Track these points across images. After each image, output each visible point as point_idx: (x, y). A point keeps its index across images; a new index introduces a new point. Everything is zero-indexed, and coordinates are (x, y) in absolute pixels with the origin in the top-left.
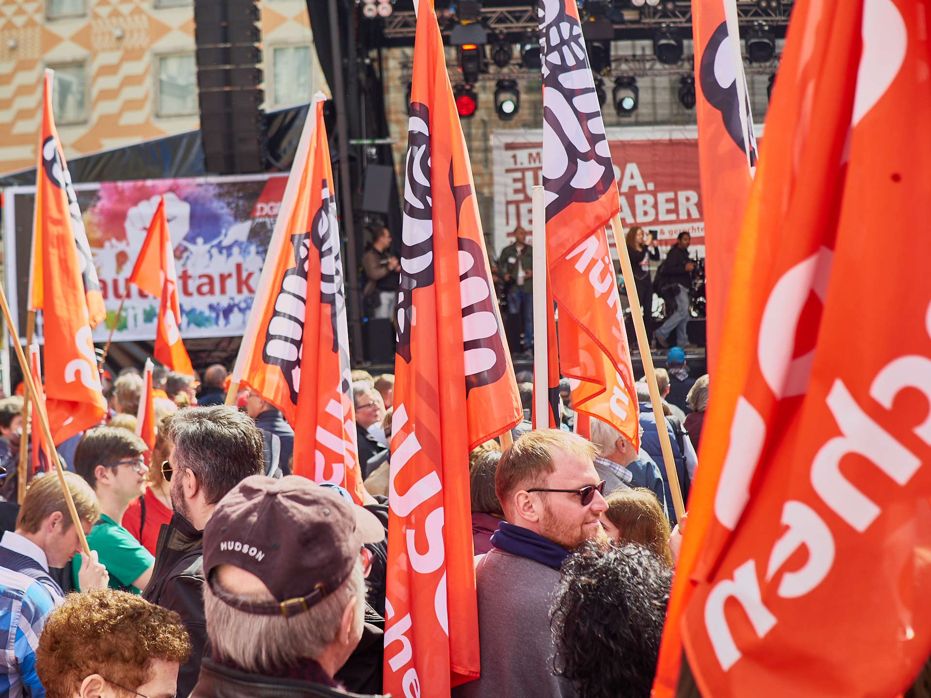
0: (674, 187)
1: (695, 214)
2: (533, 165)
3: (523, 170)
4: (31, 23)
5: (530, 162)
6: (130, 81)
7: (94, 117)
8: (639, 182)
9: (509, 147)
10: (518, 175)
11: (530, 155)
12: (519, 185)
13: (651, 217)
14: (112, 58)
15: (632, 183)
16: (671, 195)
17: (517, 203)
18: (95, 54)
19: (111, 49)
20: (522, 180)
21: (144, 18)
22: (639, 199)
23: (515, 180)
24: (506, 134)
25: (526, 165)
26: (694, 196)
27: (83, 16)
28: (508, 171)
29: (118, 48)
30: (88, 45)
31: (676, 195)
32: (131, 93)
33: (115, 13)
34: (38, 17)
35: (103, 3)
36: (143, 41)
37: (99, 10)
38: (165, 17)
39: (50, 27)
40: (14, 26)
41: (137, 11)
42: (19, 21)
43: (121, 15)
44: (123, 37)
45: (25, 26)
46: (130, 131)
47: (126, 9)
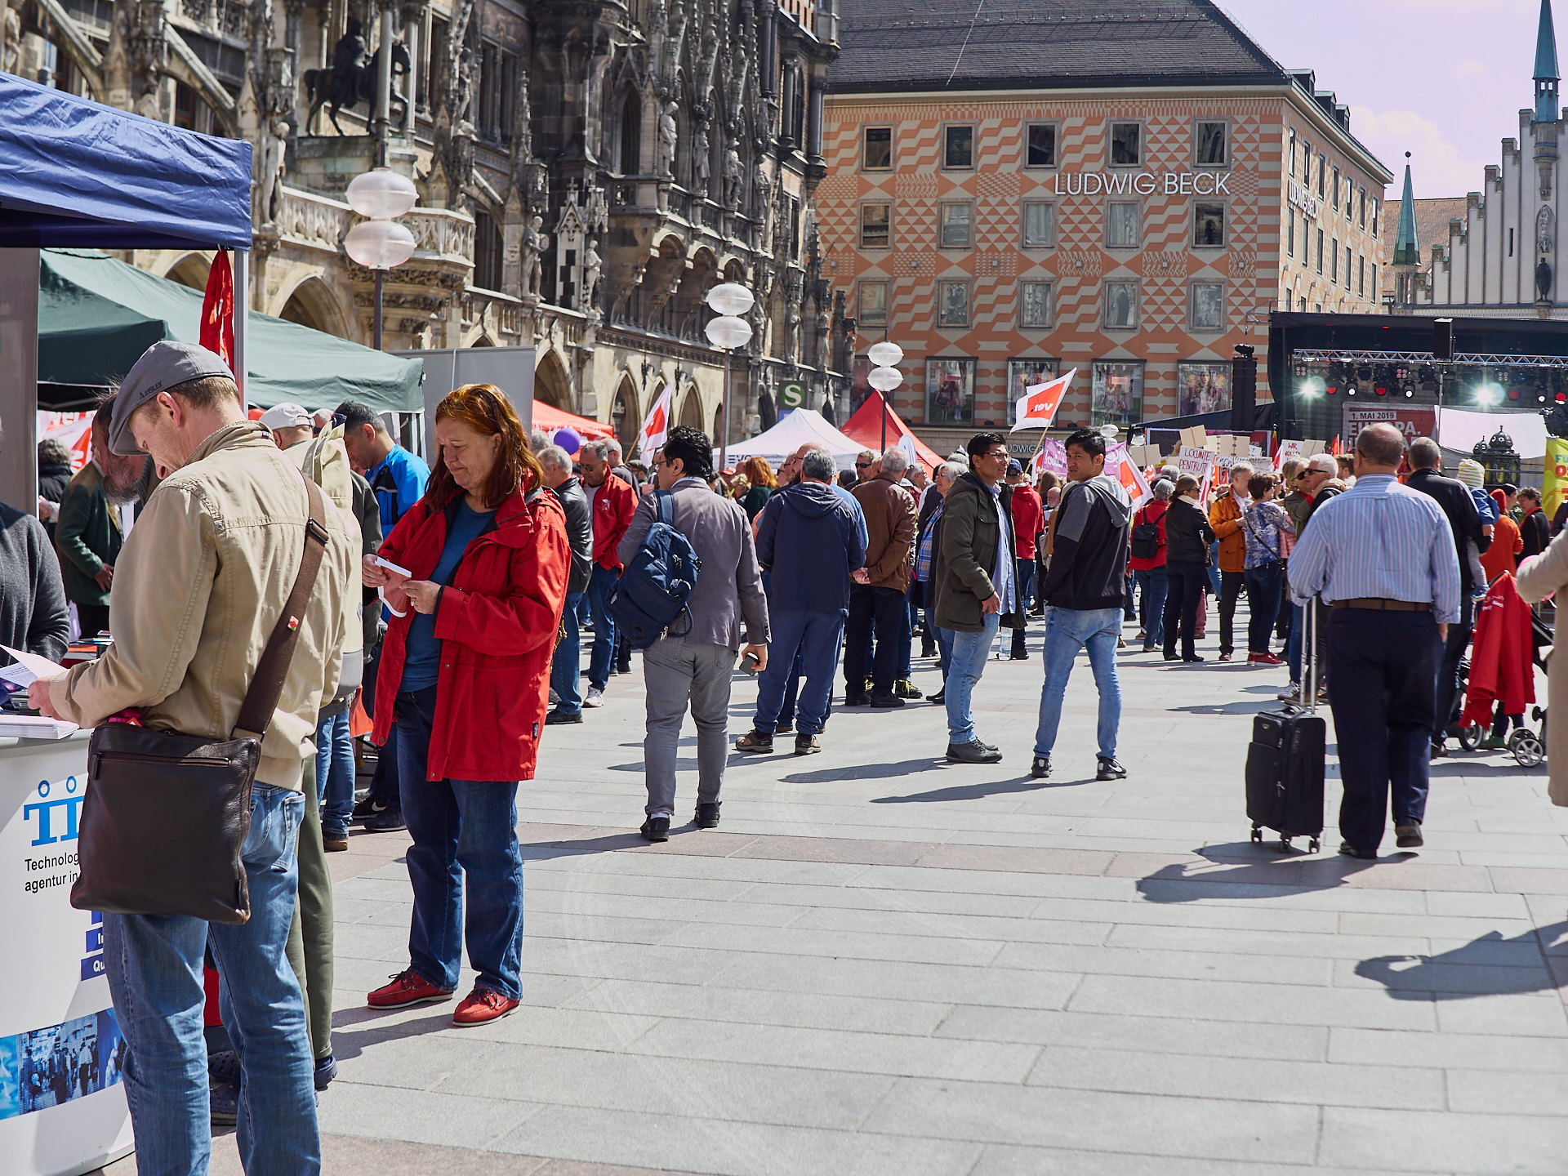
2: (1362, 419)
3: (1357, 422)
4: (1009, 249)
6: (1085, 300)
7: (1058, 324)
9: (1351, 410)
10: (1355, 424)
11: (1361, 414)
14: (1073, 282)
18: (1060, 278)
19: (1072, 275)
21: (1098, 253)
23: (1353, 426)
24: (1351, 404)
25: (1359, 419)
27: (1052, 248)
28: (1350, 421)
29: (1078, 275)
30: (1054, 271)
32: (1086, 309)
33: (1077, 248)
34: (1016, 245)
35: (1068, 239)
36: (1097, 271)
37: (1064, 245)
38: (1114, 255)
39: (1024, 253)
40: (997, 250)
41: (1093, 248)
42: (1001, 246)
43: (1081, 250)
44: (1082, 267)
45: (1005, 251)
46: (1084, 337)
47: (1085, 246)
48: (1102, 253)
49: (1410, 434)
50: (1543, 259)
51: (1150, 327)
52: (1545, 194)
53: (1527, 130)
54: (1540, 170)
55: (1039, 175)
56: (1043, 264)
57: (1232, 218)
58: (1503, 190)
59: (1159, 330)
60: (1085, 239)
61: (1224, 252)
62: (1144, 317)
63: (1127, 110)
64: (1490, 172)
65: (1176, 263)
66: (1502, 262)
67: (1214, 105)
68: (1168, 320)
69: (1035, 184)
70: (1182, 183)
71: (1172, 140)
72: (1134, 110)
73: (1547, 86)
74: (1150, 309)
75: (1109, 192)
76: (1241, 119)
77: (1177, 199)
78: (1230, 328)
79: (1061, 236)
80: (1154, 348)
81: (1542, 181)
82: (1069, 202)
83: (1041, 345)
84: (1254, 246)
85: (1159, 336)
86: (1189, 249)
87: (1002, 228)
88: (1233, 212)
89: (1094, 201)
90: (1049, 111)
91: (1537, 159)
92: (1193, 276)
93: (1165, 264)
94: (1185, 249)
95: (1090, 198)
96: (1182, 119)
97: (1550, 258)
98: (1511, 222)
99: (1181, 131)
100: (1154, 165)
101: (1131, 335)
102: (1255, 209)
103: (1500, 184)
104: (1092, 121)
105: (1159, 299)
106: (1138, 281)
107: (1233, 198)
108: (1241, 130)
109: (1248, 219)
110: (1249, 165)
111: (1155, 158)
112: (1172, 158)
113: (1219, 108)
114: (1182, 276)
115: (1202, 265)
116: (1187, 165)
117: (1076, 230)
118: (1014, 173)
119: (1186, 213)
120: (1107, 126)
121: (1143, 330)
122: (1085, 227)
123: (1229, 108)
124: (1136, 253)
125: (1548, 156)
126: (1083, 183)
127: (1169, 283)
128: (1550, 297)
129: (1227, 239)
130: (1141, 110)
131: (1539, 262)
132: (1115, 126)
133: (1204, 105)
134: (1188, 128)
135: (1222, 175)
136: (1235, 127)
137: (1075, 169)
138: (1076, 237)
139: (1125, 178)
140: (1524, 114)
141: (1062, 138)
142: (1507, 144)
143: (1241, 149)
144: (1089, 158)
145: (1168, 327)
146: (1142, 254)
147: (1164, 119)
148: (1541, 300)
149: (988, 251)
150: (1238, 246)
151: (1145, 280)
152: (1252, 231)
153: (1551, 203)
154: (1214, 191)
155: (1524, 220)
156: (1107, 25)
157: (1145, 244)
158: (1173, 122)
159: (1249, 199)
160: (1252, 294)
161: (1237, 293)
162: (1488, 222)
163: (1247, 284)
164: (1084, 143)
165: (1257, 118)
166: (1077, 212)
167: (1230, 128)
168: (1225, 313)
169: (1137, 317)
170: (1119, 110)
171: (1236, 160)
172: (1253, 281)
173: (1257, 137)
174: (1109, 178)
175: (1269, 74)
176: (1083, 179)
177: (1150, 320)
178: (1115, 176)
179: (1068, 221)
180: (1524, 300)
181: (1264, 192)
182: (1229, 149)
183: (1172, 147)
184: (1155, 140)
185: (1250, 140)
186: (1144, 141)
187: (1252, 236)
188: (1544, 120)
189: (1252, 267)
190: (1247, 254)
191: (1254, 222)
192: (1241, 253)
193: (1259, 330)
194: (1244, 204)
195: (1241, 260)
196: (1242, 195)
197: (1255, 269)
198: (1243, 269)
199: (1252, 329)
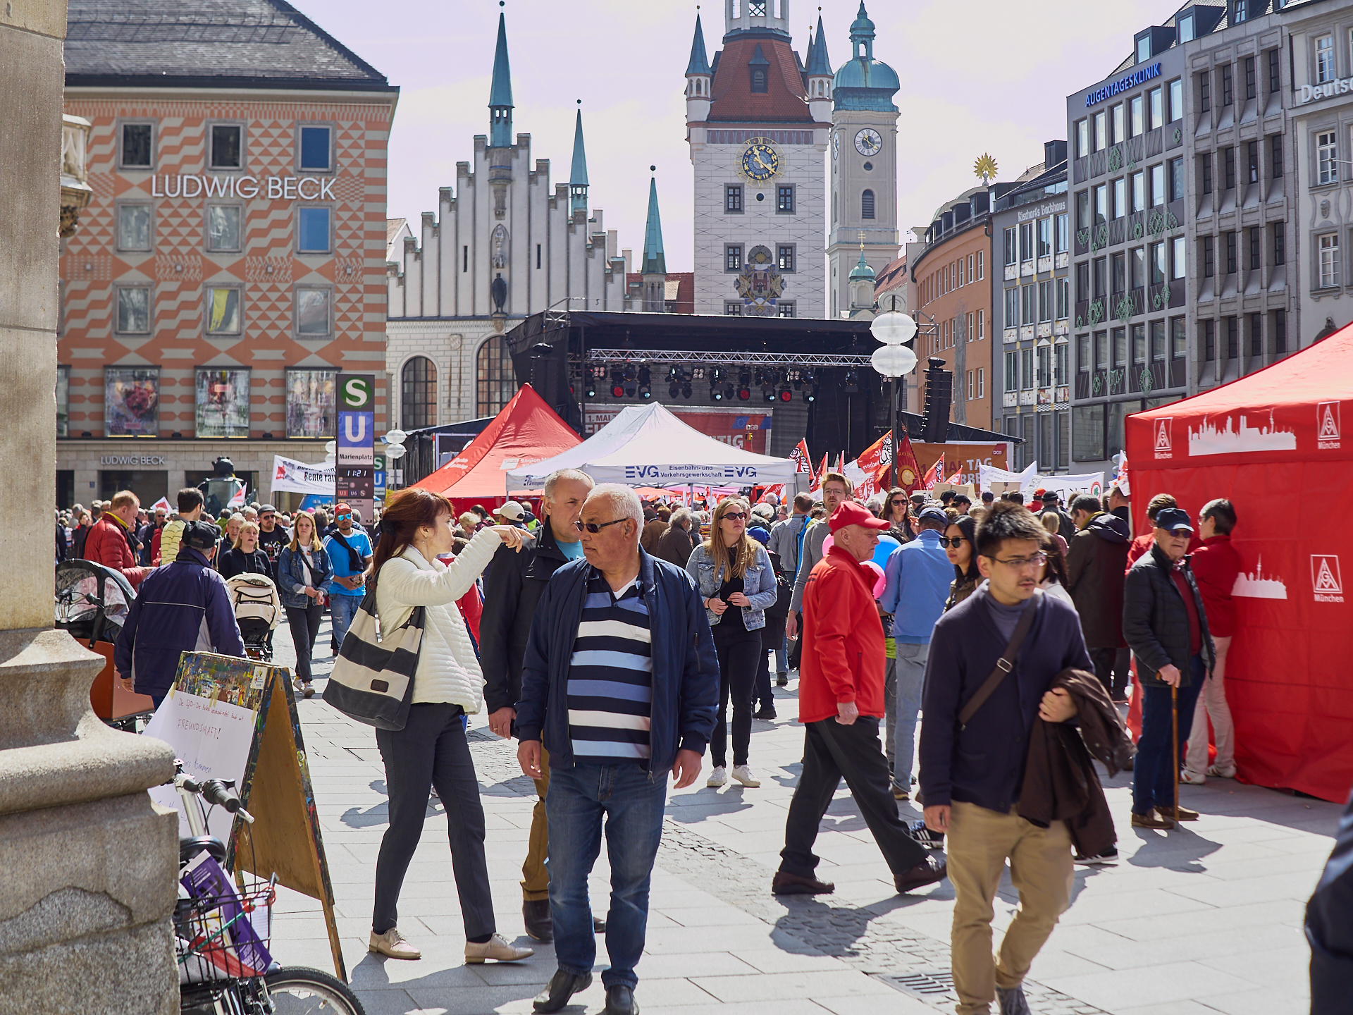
2: (598, 422)
3: (593, 424)
4: (103, 252)
6: (186, 305)
7: (157, 331)
9: (588, 412)
10: (591, 426)
11: (597, 417)
12: (591, 431)
14: (172, 286)
18: (158, 282)
19: (171, 280)
20: (593, 429)
21: (199, 257)
23: (589, 429)
25: (595, 421)
27: (149, 251)
28: (586, 424)
29: (177, 280)
30: (152, 275)
32: (186, 315)
33: (175, 252)
34: (110, 248)
35: (166, 242)
36: (197, 275)
37: (162, 248)
38: (215, 259)
39: (120, 257)
40: (90, 253)
41: (193, 252)
42: (94, 249)
43: (180, 254)
44: (181, 271)
45: (99, 254)
46: (185, 344)
47: (184, 250)
48: (203, 258)
50: (499, 275)
51: (255, 334)
52: (500, 213)
53: (481, 155)
54: (495, 192)
55: (135, 176)
56: (140, 268)
57: (338, 224)
58: (457, 210)
59: (264, 336)
60: (184, 242)
61: (329, 258)
62: (248, 323)
63: (227, 112)
64: (444, 194)
65: (280, 269)
66: (457, 278)
67: (318, 110)
68: (273, 326)
69: (129, 186)
70: (286, 188)
71: (275, 144)
72: (235, 113)
73: (501, 113)
74: (255, 315)
75: (210, 195)
76: (346, 125)
77: (281, 204)
78: (337, 334)
79: (159, 239)
80: (259, 354)
81: (497, 202)
82: (167, 204)
83: (140, 352)
84: (361, 252)
85: (264, 342)
86: (294, 255)
87: (94, 230)
88: (339, 218)
89: (194, 203)
90: (145, 111)
91: (491, 181)
92: (299, 281)
93: (270, 270)
94: (290, 254)
95: (189, 201)
96: (285, 123)
97: (505, 274)
98: (466, 240)
99: (284, 135)
100: (256, 169)
101: (233, 342)
102: (361, 215)
103: (454, 205)
104: (191, 121)
105: (264, 305)
106: (241, 286)
107: (339, 204)
108: (346, 136)
109: (354, 225)
110: (355, 171)
111: (257, 162)
112: (275, 162)
113: (323, 114)
114: (287, 281)
115: (308, 270)
116: (291, 169)
117: (175, 233)
118: (107, 173)
119: (290, 218)
120: (207, 127)
121: (248, 336)
122: (184, 231)
123: (334, 114)
124: (238, 258)
125: (503, 178)
126: (182, 185)
127: (273, 289)
128: (506, 309)
129: (332, 245)
130: (242, 113)
131: (494, 277)
132: (215, 128)
133: (309, 110)
134: (291, 132)
135: (327, 181)
136: (339, 133)
137: (173, 170)
138: (175, 240)
139: (225, 182)
140: (479, 140)
141: (158, 138)
142: (462, 168)
143: (346, 154)
144: (188, 160)
145: (273, 334)
146: (245, 259)
147: (266, 122)
148: (497, 312)
149: (80, 253)
150: (345, 252)
151: (248, 286)
152: (359, 237)
153: (506, 222)
154: (320, 196)
155: (478, 238)
156: (193, 27)
157: (248, 249)
158: (275, 125)
159: (355, 205)
160: (360, 300)
161: (344, 299)
162: (443, 240)
163: (354, 290)
164: (182, 144)
165: (362, 124)
166: (176, 214)
167: (334, 133)
168: (332, 318)
169: (241, 323)
170: (220, 112)
171: (342, 165)
172: (361, 287)
173: (362, 143)
174: (210, 181)
175: (373, 81)
176: (182, 181)
177: (254, 326)
178: (216, 179)
179: (166, 224)
180: (479, 312)
181: (369, 198)
182: (334, 154)
183: (275, 151)
184: (257, 143)
185: (355, 145)
186: (245, 144)
187: (359, 242)
188: (501, 145)
189: (360, 273)
190: (353, 259)
191: (361, 228)
192: (348, 259)
193: (369, 336)
194: (350, 209)
195: (348, 266)
196: (347, 201)
197: (362, 275)
198: (350, 275)
199: (361, 335)
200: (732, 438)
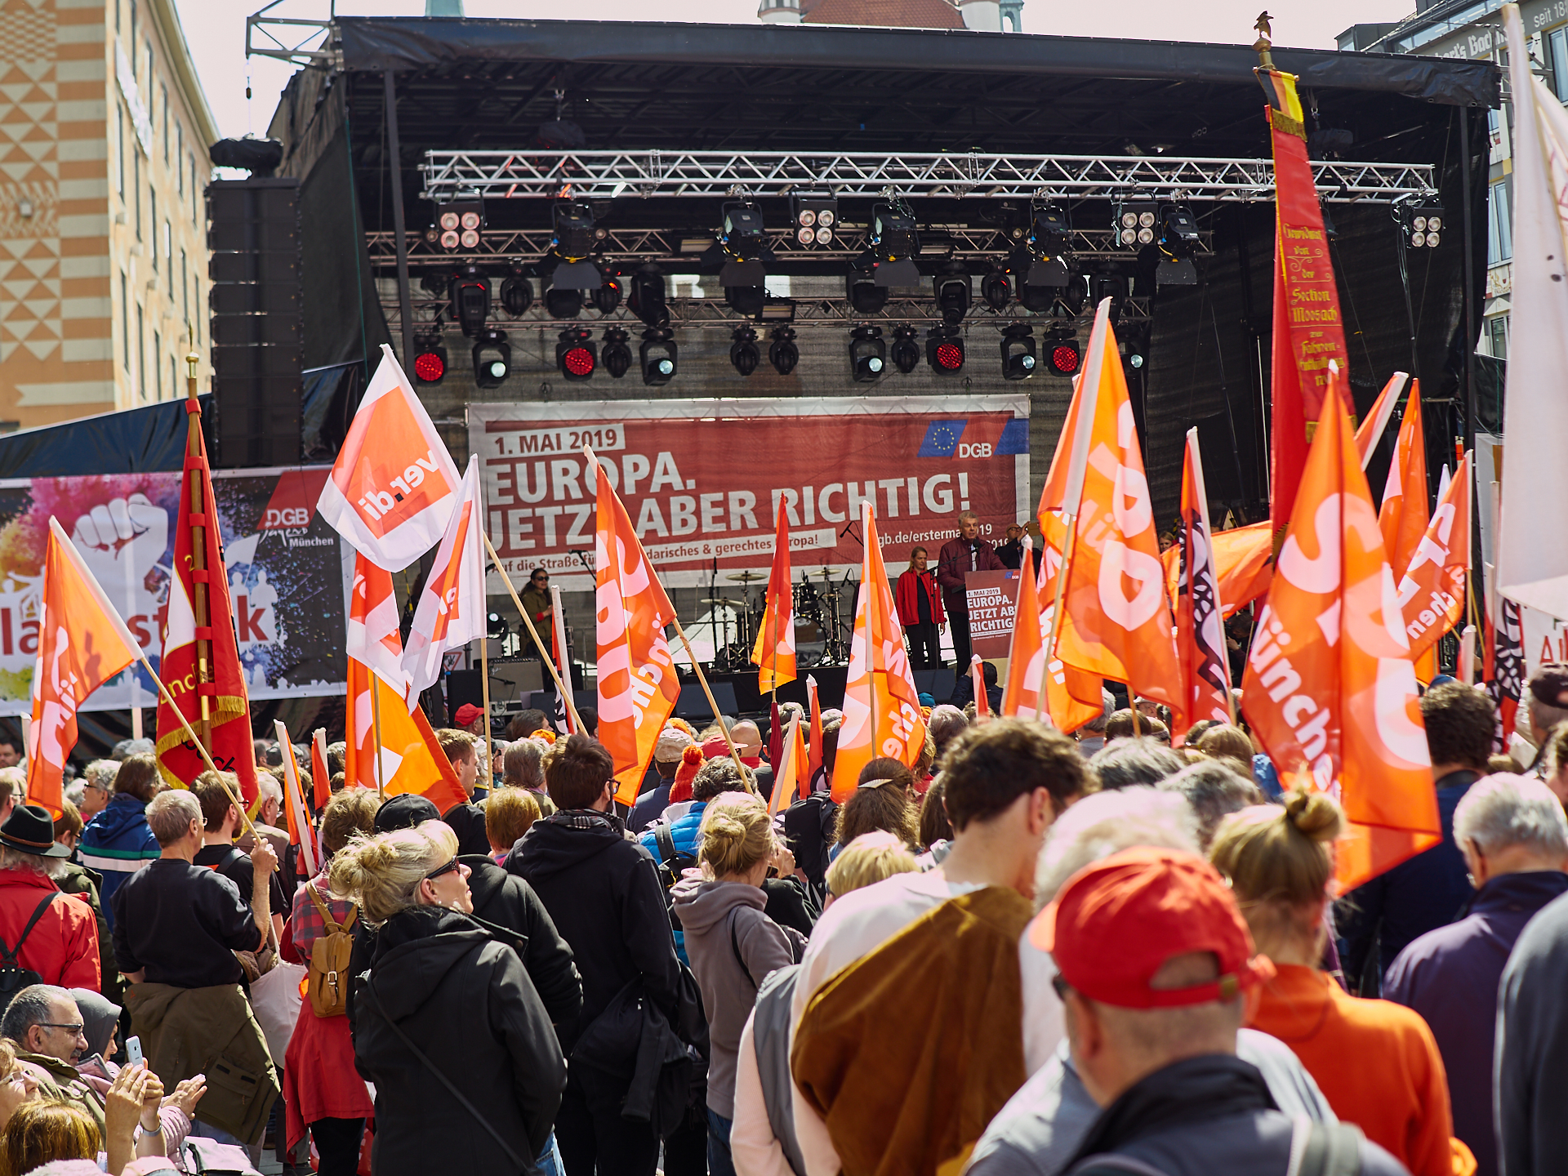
0: (725, 487)
1: (752, 523)
2: (526, 454)
3: (513, 462)
5: (522, 451)
8: (675, 480)
9: (491, 427)
10: (507, 468)
11: (523, 439)
12: (507, 483)
13: (690, 530)
15: (666, 480)
16: (719, 496)
17: (504, 509)
20: (512, 475)
22: (675, 502)
23: (501, 476)
24: (488, 409)
25: (517, 453)
26: (750, 497)
28: (490, 462)
31: (726, 498)
49: (667, 487)
84: (52, 168)
102: (50, 89)
109: (36, 110)
150: (16, 170)
152: (46, 137)
159: (37, 69)
160: (53, 273)
161: (19, 272)
163: (40, 251)
172: (53, 244)
181: (67, 52)
187: (47, 146)
189: (50, 213)
190: (37, 185)
191: (50, 116)
192: (24, 187)
193: (76, 350)
194: (25, 78)
195: (25, 199)
196: (21, 63)
197: (55, 217)
198: (28, 218)
199: (58, 351)
200: (921, 485)
